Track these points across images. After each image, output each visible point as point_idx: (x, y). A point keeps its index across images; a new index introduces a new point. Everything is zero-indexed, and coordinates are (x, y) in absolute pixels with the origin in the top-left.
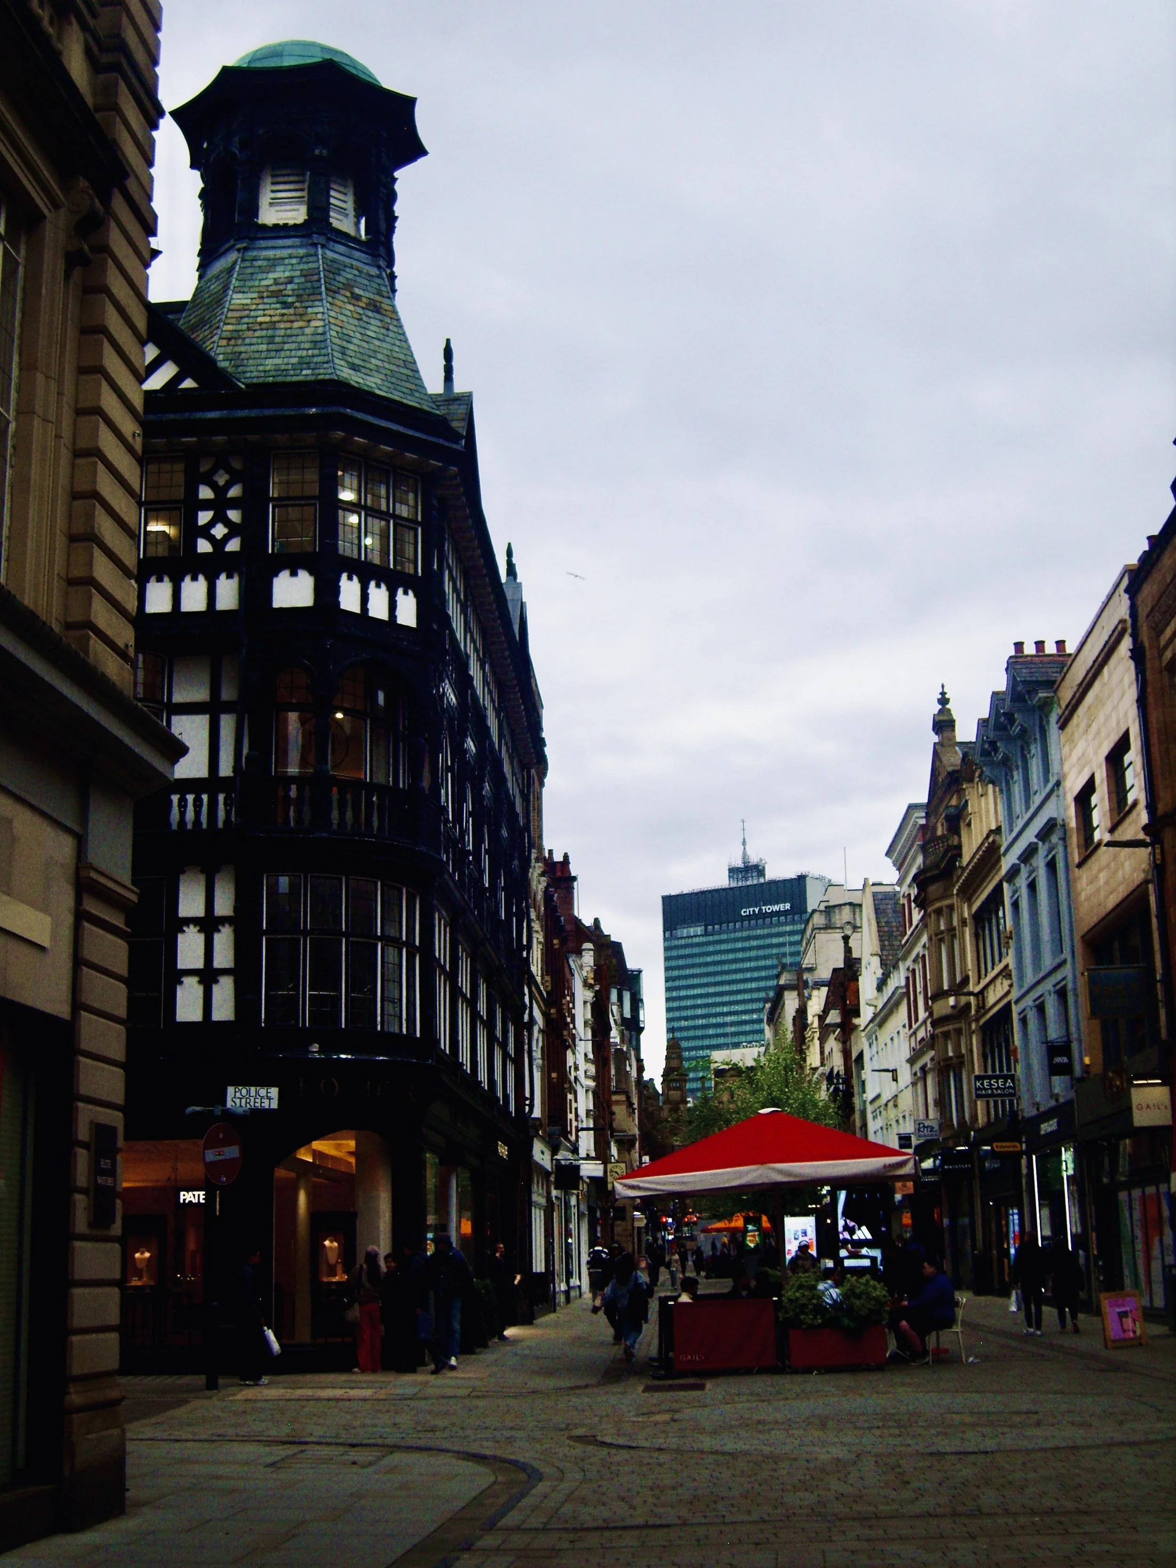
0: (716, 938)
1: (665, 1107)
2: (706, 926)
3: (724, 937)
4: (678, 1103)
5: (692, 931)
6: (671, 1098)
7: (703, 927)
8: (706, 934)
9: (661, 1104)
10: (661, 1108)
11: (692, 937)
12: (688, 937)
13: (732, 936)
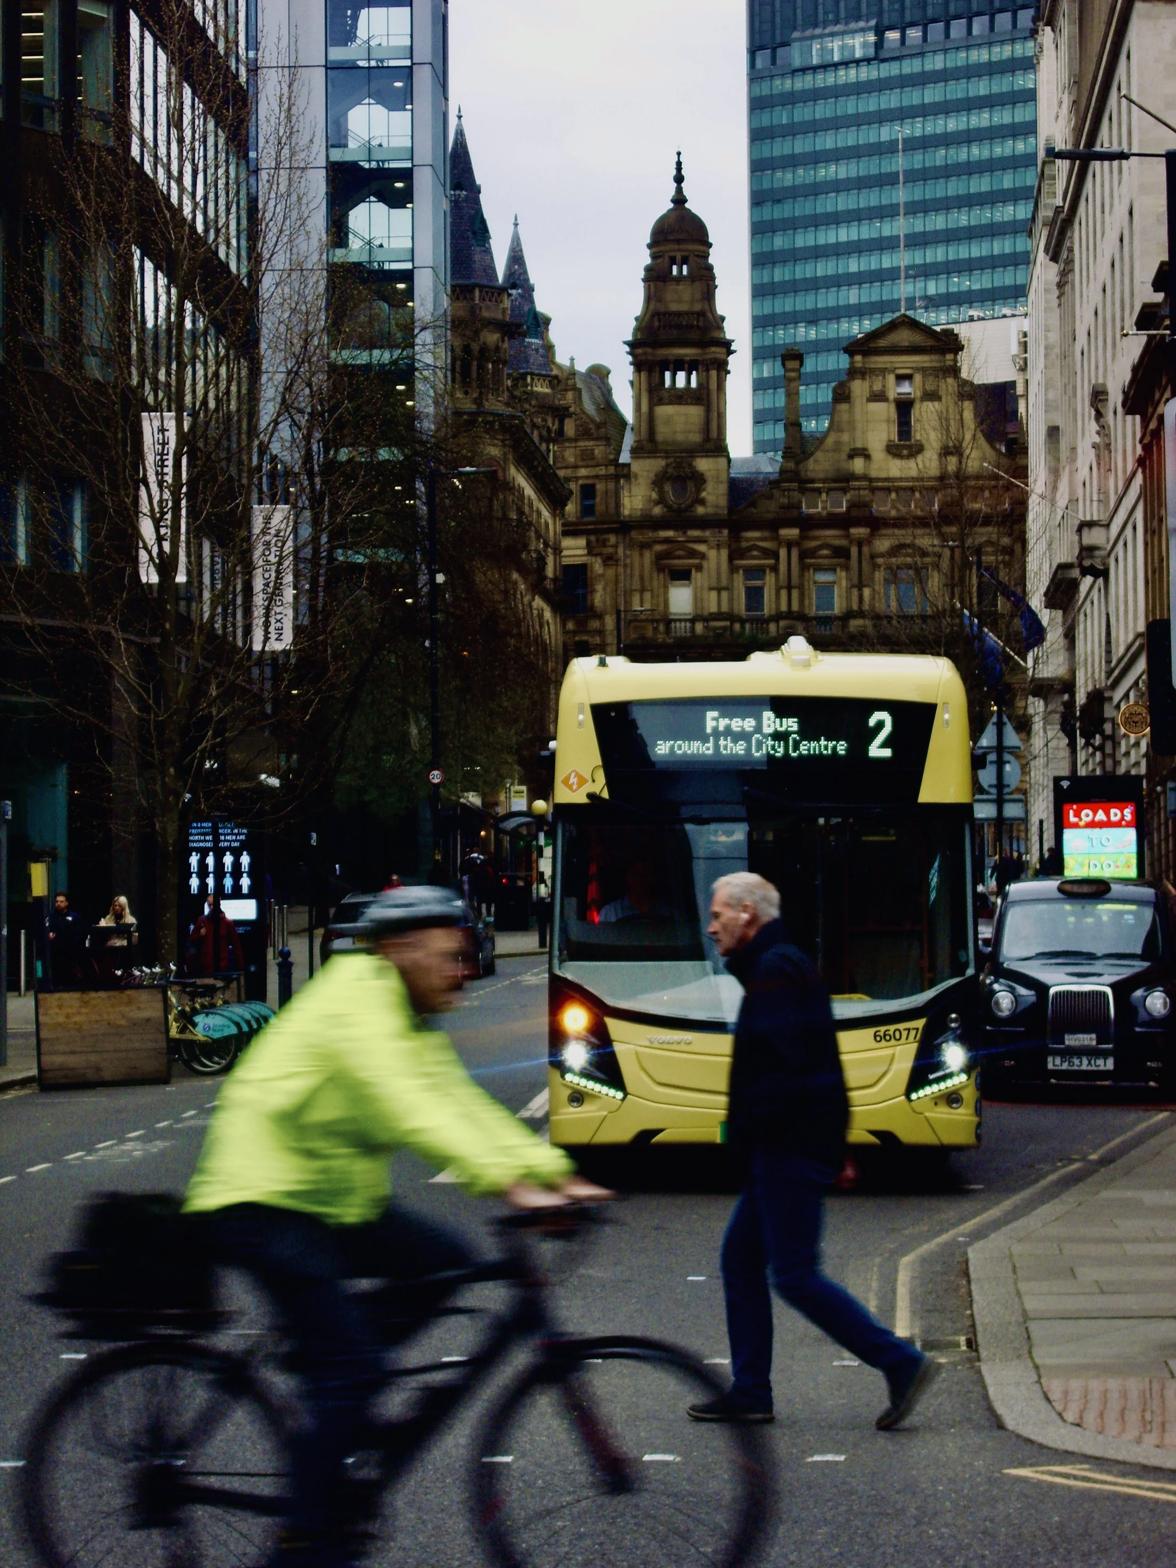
0: (911, 67)
1: (637, 467)
2: (880, 32)
3: (936, 62)
4: (695, 451)
5: (835, 48)
6: (663, 432)
7: (872, 38)
8: (879, 55)
9: (625, 457)
10: (623, 473)
11: (836, 66)
12: (824, 67)
13: (960, 58)
